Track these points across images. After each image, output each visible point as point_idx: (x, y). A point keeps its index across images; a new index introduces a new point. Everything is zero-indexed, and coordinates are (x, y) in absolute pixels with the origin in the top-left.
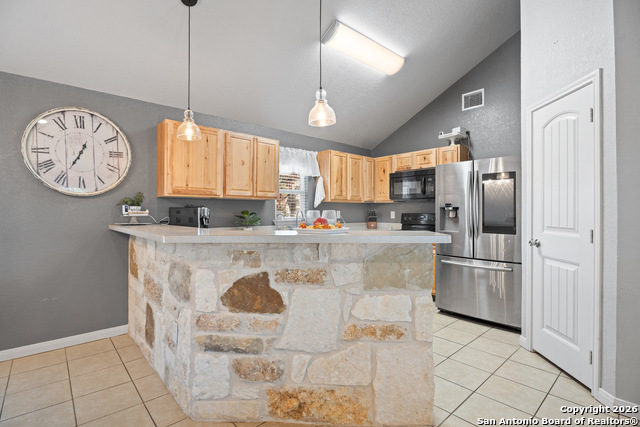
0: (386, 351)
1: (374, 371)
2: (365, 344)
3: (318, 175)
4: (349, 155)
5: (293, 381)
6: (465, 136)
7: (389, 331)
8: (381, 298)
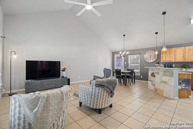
0: (165, 85)
1: (164, 88)
2: (163, 84)
5: (156, 87)
7: (165, 82)
8: (165, 77)
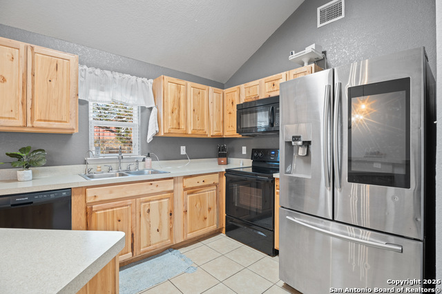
3: (153, 105)
4: (189, 84)
6: (321, 56)
